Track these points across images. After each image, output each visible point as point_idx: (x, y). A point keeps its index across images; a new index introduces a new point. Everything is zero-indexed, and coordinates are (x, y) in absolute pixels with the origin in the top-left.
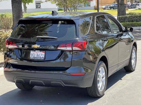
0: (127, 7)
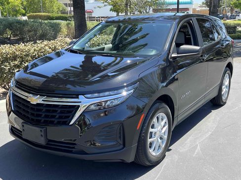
0: (225, 17)
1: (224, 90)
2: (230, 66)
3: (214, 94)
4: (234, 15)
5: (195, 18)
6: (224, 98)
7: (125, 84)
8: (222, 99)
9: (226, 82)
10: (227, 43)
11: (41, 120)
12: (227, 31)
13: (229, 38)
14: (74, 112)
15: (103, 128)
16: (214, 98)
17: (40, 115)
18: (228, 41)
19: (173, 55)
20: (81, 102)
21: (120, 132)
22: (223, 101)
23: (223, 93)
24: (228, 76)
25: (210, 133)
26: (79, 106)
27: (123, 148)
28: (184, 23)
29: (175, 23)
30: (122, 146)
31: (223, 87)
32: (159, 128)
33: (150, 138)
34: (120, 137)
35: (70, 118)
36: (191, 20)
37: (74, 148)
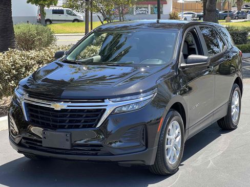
0: (228, 15)
1: (234, 111)
2: (238, 82)
3: (223, 114)
4: (243, 12)
5: (198, 26)
6: (234, 120)
7: (141, 91)
8: (232, 120)
9: (236, 101)
10: (234, 54)
11: (65, 125)
12: (234, 40)
13: (236, 49)
14: (100, 115)
15: (129, 130)
16: (223, 119)
17: (64, 121)
18: (235, 52)
19: (182, 65)
20: (107, 106)
21: (143, 134)
22: (233, 124)
23: (232, 114)
24: (237, 94)
25: (222, 152)
26: (105, 110)
27: (146, 149)
28: (189, 31)
29: (180, 32)
30: (144, 148)
31: (232, 107)
32: (174, 136)
33: (167, 144)
34: (143, 138)
35: (96, 121)
36: (195, 28)
37: (99, 150)
